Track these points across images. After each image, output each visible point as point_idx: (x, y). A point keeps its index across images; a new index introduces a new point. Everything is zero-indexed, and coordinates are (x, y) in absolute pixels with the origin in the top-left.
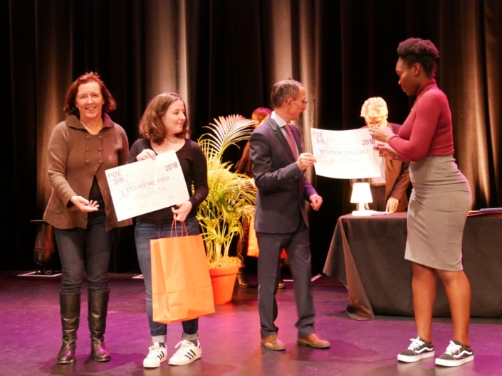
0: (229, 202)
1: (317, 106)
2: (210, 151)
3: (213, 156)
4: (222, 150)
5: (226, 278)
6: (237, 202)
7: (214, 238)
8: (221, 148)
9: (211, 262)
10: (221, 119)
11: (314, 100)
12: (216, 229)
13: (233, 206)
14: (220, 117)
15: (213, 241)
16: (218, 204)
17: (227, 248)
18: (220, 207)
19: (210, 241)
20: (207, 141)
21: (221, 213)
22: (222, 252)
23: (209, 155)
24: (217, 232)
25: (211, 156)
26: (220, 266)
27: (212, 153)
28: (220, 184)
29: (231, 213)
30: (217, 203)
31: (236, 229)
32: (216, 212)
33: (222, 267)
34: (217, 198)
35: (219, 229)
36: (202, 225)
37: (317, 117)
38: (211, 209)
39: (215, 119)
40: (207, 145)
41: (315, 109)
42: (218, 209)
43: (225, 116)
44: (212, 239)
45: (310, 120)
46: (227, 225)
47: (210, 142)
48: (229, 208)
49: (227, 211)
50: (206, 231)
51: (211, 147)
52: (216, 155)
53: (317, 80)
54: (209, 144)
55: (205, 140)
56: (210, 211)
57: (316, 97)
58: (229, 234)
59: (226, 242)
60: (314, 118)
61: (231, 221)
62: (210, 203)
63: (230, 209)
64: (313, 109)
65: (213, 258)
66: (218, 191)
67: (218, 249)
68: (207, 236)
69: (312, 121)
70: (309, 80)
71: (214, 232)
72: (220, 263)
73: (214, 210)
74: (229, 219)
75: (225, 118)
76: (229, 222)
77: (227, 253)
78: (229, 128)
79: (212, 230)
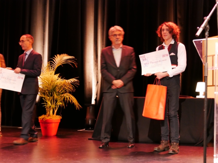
0: (58, 91)
5: (53, 124)
6: (61, 91)
8: (56, 67)
9: (48, 117)
10: (58, 55)
14: (57, 55)
17: (56, 111)
18: (53, 93)
22: (53, 113)
24: (51, 104)
26: (51, 119)
27: (52, 69)
29: (58, 96)
31: (61, 103)
35: (52, 102)
38: (49, 93)
39: (55, 56)
46: (56, 101)
49: (56, 95)
50: (46, 102)
51: (52, 67)
59: (55, 109)
61: (58, 99)
62: (49, 91)
63: (58, 94)
65: (49, 115)
67: (51, 112)
68: (47, 104)
71: (50, 104)
72: (52, 118)
73: (51, 94)
74: (57, 98)
75: (60, 55)
76: (57, 99)
77: (56, 114)
78: (61, 59)
79: (48, 102)
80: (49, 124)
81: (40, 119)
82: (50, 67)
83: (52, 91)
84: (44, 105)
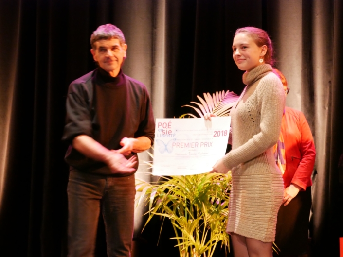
0: (212, 200)
1: (333, 90)
6: (222, 201)
7: (191, 244)
10: (207, 96)
11: (330, 82)
13: (217, 206)
14: (205, 95)
15: (189, 248)
16: (197, 202)
18: (200, 206)
19: (186, 248)
21: (201, 214)
24: (195, 239)
29: (214, 215)
32: (195, 211)
34: (197, 194)
35: (198, 234)
36: (175, 225)
37: (332, 105)
38: (189, 207)
39: (198, 97)
41: (330, 93)
42: (198, 210)
43: (212, 92)
44: (188, 245)
45: (324, 108)
48: (213, 208)
49: (210, 212)
50: (180, 234)
53: (335, 55)
56: (187, 209)
57: (333, 78)
58: (210, 241)
59: (207, 252)
60: (330, 106)
61: (214, 227)
62: (188, 200)
63: (213, 210)
64: (328, 93)
66: (198, 184)
68: (181, 241)
70: (323, 55)
71: (192, 238)
73: (193, 211)
74: (212, 223)
75: (212, 95)
76: (211, 225)
78: (216, 106)
79: (188, 235)
84: (175, 242)
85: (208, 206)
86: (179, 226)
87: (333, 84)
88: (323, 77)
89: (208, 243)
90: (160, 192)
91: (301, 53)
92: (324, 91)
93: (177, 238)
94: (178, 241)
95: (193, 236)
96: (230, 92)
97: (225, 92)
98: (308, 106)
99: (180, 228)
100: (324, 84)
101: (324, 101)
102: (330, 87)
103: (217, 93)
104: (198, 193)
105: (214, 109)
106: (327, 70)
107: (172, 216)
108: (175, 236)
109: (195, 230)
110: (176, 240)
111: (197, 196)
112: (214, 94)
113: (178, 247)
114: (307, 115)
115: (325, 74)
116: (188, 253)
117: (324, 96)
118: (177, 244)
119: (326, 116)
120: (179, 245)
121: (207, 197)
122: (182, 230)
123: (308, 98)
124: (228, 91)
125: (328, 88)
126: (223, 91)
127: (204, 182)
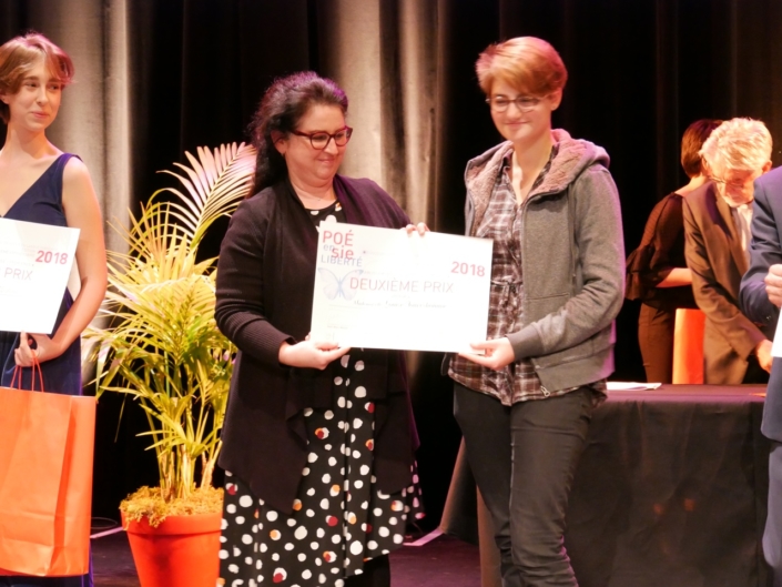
0: (216, 354)
2: (170, 230)
3: (178, 242)
4: (200, 229)
5: (204, 539)
7: (177, 443)
8: (198, 224)
9: (168, 500)
10: (204, 152)
11: (432, 111)
12: (183, 419)
14: (199, 149)
15: (174, 449)
17: (209, 468)
18: (194, 367)
19: (168, 449)
20: (163, 208)
21: (195, 383)
22: (198, 478)
23: (169, 240)
24: (185, 429)
25: (173, 242)
26: (189, 511)
27: (174, 236)
28: (193, 311)
29: (220, 382)
30: (186, 356)
32: (184, 377)
33: (194, 514)
34: (185, 345)
35: (190, 419)
36: (149, 410)
37: (438, 151)
38: (172, 373)
39: (188, 154)
40: (163, 215)
41: (433, 130)
42: (189, 373)
43: (213, 145)
44: (172, 444)
46: (211, 410)
47: (172, 209)
48: (217, 370)
49: (211, 377)
50: (158, 425)
51: (173, 220)
52: (184, 240)
53: (440, 62)
54: (168, 212)
55: (159, 205)
56: (168, 379)
57: (438, 102)
58: (214, 432)
59: (207, 456)
60: (433, 154)
62: (170, 358)
63: (217, 373)
64: (429, 132)
65: (174, 490)
66: (189, 328)
67: (187, 469)
68: (160, 437)
69: (428, 159)
70: (420, 60)
71: (178, 428)
72: (190, 505)
73: (180, 375)
74: (216, 397)
75: (213, 153)
76: (214, 402)
77: (210, 479)
78: (221, 175)
79: (171, 423)
80: (178, 542)
81: (132, 513)
82: (166, 225)
83: (188, 361)
84: (150, 440)
85: (208, 365)
86: (154, 409)
87: (438, 113)
88: (421, 101)
89: (209, 437)
90: (118, 346)
91: (378, 55)
92: (422, 127)
93: (154, 432)
94: (155, 438)
95: (182, 422)
96: (246, 145)
97: (238, 146)
98: (393, 155)
99: (155, 414)
100: (422, 115)
101: (422, 146)
102: (433, 120)
103: (222, 146)
104: (188, 344)
105: (217, 181)
106: (428, 89)
107: (143, 392)
108: (149, 429)
109: (185, 411)
110: (151, 436)
111: (186, 350)
112: (216, 149)
113: (154, 449)
114: (392, 173)
115: (424, 96)
116: (172, 454)
117: (422, 136)
118: (153, 443)
119: (427, 173)
120: (156, 445)
121: (205, 349)
122: (160, 417)
123: (393, 142)
124: (243, 143)
125: (430, 121)
126: (234, 144)
127: (198, 325)
